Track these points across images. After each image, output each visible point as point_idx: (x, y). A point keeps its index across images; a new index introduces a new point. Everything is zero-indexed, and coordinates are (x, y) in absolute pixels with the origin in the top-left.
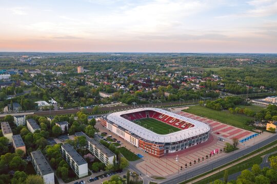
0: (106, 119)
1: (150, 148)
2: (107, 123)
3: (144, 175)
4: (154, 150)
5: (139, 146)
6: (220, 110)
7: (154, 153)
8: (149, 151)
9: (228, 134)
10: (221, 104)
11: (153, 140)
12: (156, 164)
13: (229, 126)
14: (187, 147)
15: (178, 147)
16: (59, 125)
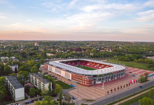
0: (48, 64)
1: (81, 79)
2: (49, 66)
3: (76, 99)
4: (85, 80)
5: (72, 79)
6: (128, 61)
7: (85, 83)
8: (80, 82)
9: (138, 73)
10: (129, 57)
11: (84, 73)
12: (86, 91)
13: (137, 69)
14: (110, 80)
15: (103, 79)
16: (10, 67)
